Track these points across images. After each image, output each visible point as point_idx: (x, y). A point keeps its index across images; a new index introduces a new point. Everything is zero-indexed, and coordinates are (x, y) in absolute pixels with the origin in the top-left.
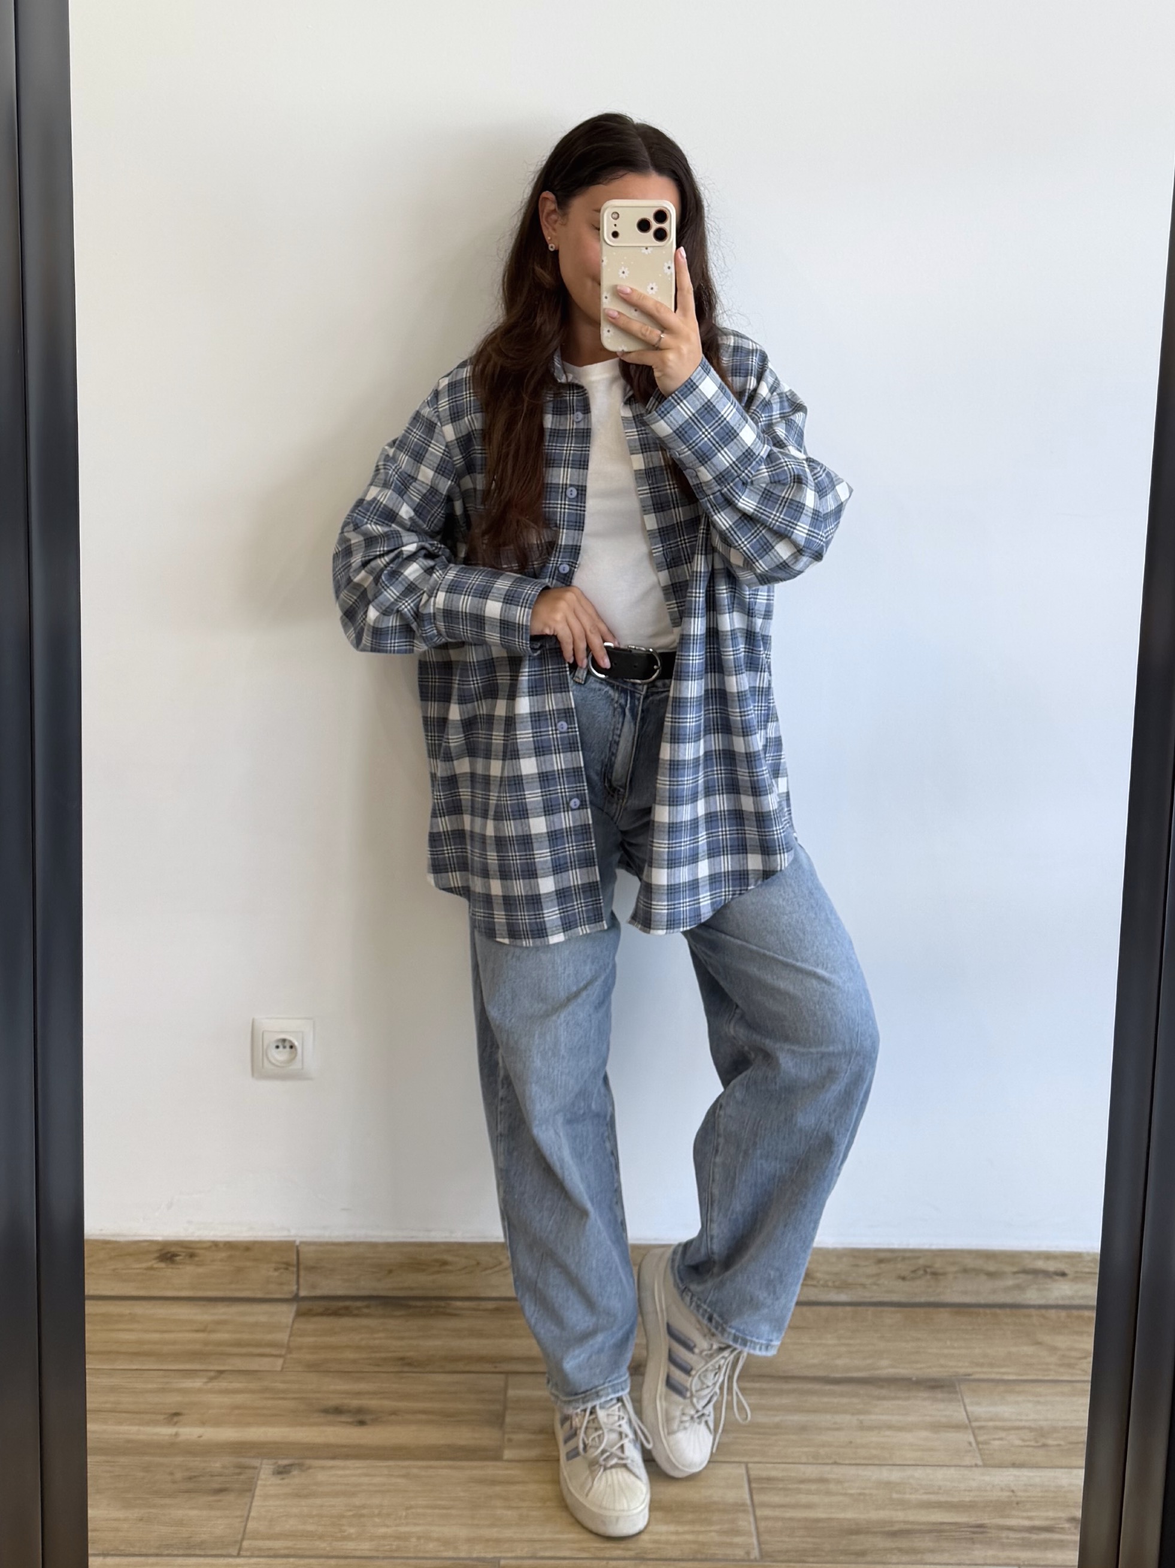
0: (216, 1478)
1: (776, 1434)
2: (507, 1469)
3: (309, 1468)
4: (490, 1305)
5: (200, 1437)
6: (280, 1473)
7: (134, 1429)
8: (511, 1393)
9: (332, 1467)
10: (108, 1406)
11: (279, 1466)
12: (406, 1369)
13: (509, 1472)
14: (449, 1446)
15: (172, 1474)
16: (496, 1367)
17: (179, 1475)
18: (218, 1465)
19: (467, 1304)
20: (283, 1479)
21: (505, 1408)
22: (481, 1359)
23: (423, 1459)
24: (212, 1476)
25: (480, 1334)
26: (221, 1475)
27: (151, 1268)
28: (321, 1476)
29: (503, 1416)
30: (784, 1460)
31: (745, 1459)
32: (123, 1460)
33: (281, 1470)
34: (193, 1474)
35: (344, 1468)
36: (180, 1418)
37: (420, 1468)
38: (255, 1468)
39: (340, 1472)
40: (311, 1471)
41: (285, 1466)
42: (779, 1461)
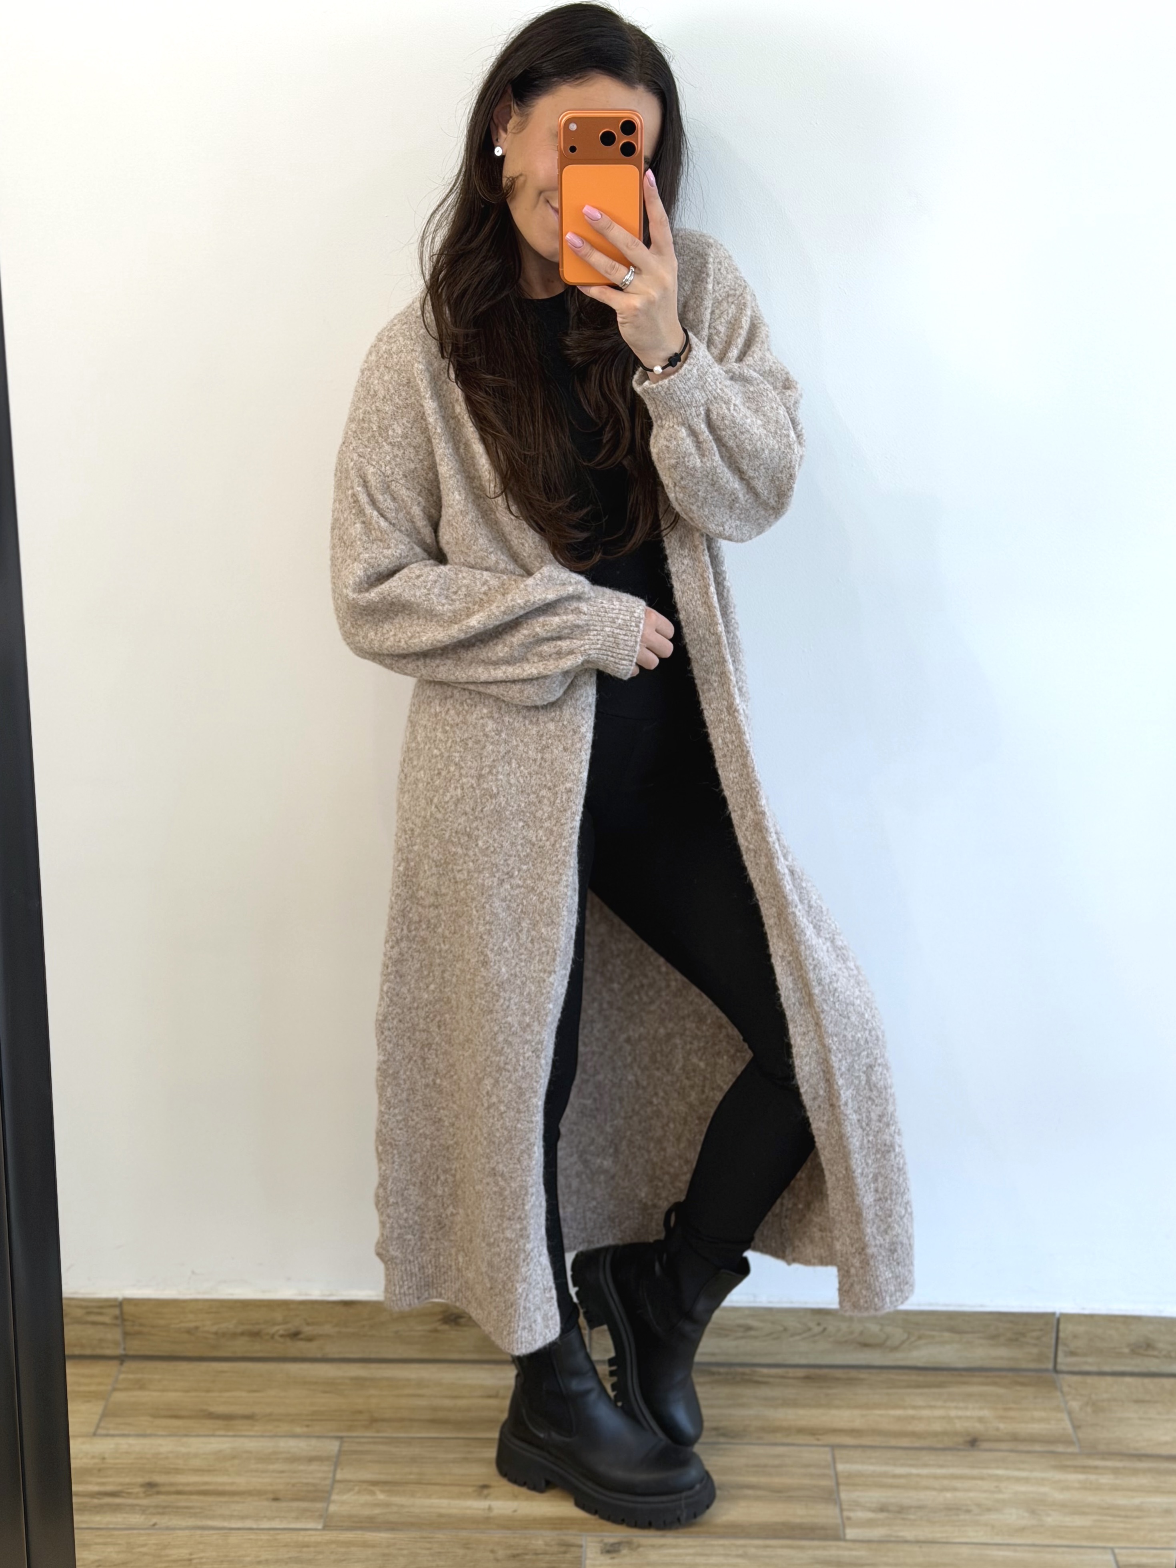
0: (541, 1557)
1: (1137, 1517)
2: (851, 1549)
3: (639, 1546)
4: (801, 1373)
5: (515, 1511)
6: (608, 1552)
7: (444, 1502)
8: (840, 1467)
9: (662, 1546)
10: (412, 1477)
11: (606, 1544)
12: (722, 1440)
13: (854, 1553)
14: (784, 1524)
15: (492, 1551)
16: (818, 1440)
17: (501, 1553)
18: (540, 1542)
19: (773, 1371)
20: (613, 1558)
21: (838, 1484)
22: (801, 1431)
23: (758, 1537)
24: (536, 1554)
25: (794, 1403)
26: (545, 1553)
27: (436, 1331)
28: (654, 1556)
29: (838, 1492)
30: (1153, 1546)
31: (1111, 1545)
32: (440, 1536)
33: (608, 1548)
34: (515, 1552)
35: (675, 1547)
36: (491, 1490)
37: (757, 1547)
38: (581, 1546)
39: (674, 1551)
40: (641, 1549)
41: (613, 1545)
42: (1146, 1545)
